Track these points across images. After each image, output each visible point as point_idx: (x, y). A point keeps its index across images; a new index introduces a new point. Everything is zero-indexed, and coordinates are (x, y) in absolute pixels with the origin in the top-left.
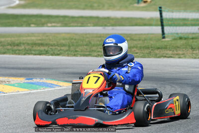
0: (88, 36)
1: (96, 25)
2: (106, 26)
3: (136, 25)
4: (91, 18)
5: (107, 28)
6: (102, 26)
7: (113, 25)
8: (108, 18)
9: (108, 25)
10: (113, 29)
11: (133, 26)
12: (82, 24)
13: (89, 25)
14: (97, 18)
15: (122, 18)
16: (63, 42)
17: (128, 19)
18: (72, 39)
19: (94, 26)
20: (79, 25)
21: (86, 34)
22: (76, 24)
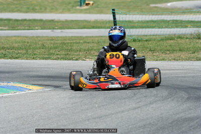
0: (39, 39)
2: (54, 29)
3: (84, 28)
4: (35, 20)
5: (55, 31)
6: (50, 29)
7: (60, 28)
8: (52, 21)
9: (56, 28)
10: (62, 31)
11: (82, 28)
12: (30, 27)
13: (37, 28)
14: (41, 20)
15: (66, 21)
16: (16, 45)
18: (25, 42)
19: (42, 29)
20: (26, 28)
21: (37, 37)
22: (23, 28)
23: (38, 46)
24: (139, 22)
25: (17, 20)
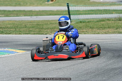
0: (23, 22)
2: (32, 16)
3: (50, 15)
4: (20, 11)
5: (33, 17)
6: (29, 16)
7: (36, 15)
8: (31, 11)
9: (33, 15)
10: (37, 17)
11: (49, 15)
12: (17, 15)
13: (21, 15)
14: (24, 11)
15: (40, 11)
16: (9, 26)
17: (43, 11)
18: (14, 24)
19: (24, 16)
20: (15, 15)
21: (22, 21)
22: (13, 15)
23: (22, 26)
24: (83, 11)
25: (9, 11)
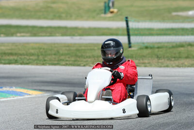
0: (56, 45)
1: (64, 35)
2: (74, 35)
4: (59, 28)
5: (74, 37)
6: (69, 35)
7: (80, 35)
8: (76, 28)
9: (76, 34)
10: (81, 39)
12: (51, 33)
13: (57, 35)
14: (66, 28)
15: (90, 28)
16: (32, 51)
17: (95, 29)
18: (41, 49)
19: (62, 36)
20: (48, 34)
21: (54, 44)
22: (44, 34)
